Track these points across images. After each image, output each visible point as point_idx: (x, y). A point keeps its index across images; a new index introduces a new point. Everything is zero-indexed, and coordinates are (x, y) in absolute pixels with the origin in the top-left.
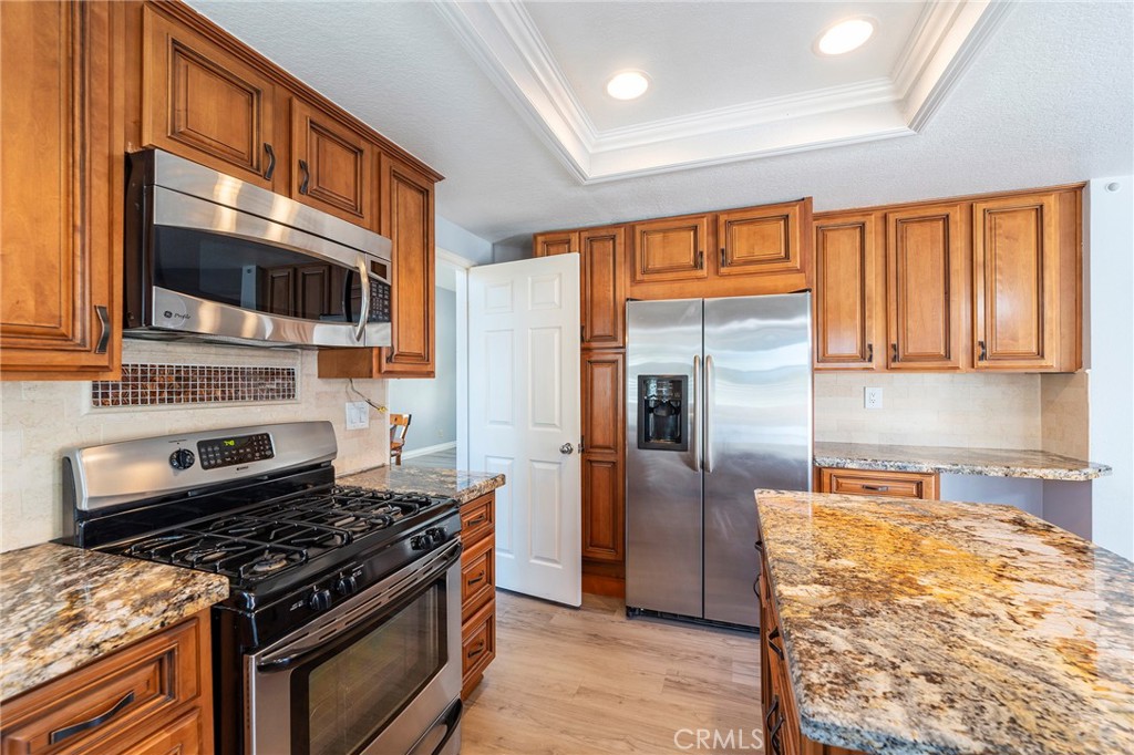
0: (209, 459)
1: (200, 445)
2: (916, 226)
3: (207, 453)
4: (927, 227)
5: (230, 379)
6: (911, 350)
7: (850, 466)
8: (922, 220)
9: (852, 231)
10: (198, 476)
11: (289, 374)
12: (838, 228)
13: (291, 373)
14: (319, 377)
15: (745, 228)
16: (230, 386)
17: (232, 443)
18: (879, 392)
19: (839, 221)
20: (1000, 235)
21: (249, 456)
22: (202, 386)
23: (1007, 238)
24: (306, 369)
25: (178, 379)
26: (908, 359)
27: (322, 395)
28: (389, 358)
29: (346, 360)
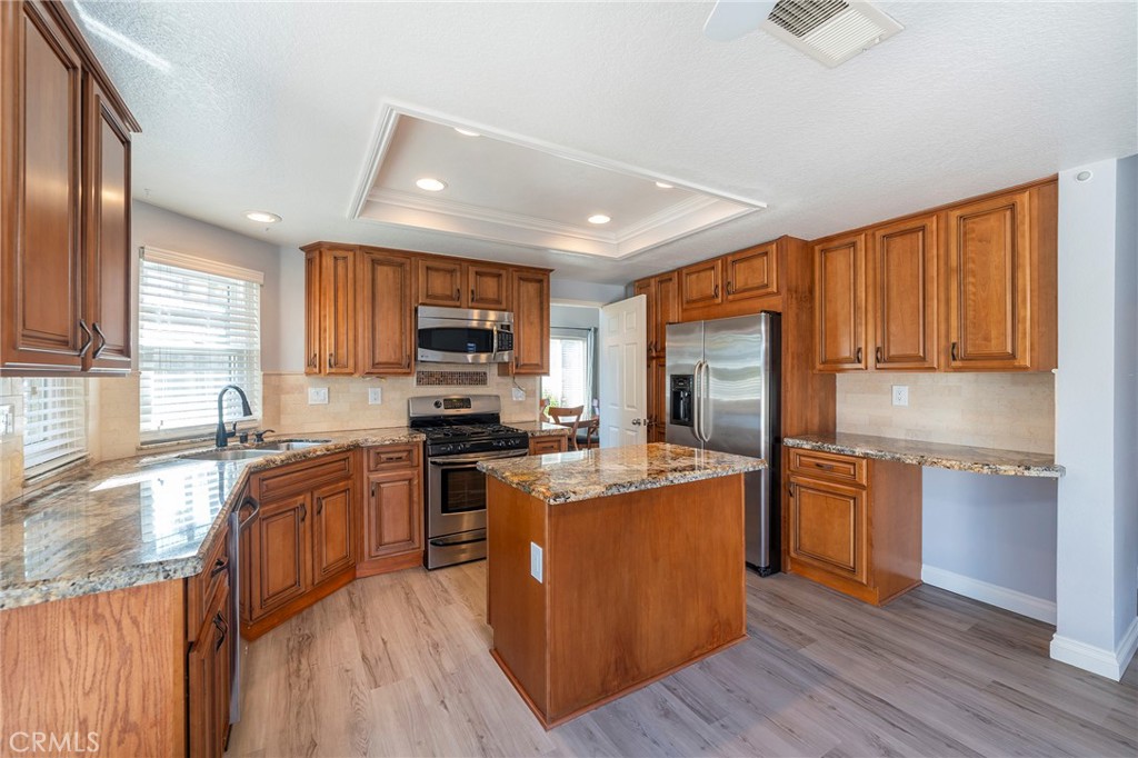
0: (447, 406)
1: (445, 400)
2: (898, 240)
3: (447, 403)
4: (907, 240)
6: (892, 353)
7: (806, 447)
8: (903, 233)
9: (847, 251)
10: (442, 411)
12: (837, 248)
13: (485, 374)
14: (499, 376)
15: (742, 265)
17: (457, 400)
18: (905, 390)
19: (836, 243)
20: (973, 239)
21: (462, 406)
23: (980, 241)
24: (493, 372)
26: (891, 359)
27: (498, 384)
28: (517, 366)
29: (504, 369)
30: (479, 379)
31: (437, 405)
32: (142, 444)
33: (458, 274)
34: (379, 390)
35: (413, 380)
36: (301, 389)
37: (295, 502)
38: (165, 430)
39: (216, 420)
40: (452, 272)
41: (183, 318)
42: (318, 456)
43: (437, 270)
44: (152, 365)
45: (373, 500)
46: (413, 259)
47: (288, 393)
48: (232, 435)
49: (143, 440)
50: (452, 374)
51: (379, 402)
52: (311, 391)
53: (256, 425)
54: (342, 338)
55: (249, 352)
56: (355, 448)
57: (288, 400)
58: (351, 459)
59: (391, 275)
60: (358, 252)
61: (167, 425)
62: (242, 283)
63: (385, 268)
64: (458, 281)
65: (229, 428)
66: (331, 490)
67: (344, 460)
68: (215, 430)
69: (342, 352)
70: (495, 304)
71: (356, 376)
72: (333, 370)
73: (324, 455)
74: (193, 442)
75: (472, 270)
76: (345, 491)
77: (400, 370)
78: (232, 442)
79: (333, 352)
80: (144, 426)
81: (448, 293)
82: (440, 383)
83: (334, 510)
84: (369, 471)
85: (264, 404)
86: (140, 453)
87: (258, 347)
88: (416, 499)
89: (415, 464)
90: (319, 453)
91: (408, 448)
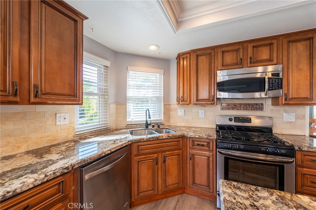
0: (236, 121)
1: (234, 118)
3: (236, 119)
5: (245, 106)
10: (233, 123)
11: (261, 104)
13: (262, 104)
14: (272, 105)
16: (245, 107)
17: (241, 118)
21: (245, 122)
22: (239, 107)
24: (267, 103)
25: (234, 105)
27: (272, 110)
28: (286, 99)
29: (276, 101)
30: (259, 107)
31: (230, 120)
32: (127, 125)
33: (241, 50)
34: (203, 111)
35: (219, 107)
36: (176, 110)
37: (153, 156)
38: (134, 121)
39: (145, 119)
40: (237, 50)
41: (139, 87)
42: (164, 139)
43: (228, 51)
44: (131, 102)
45: (191, 161)
46: (216, 49)
47: (172, 111)
48: (150, 125)
49: (128, 124)
50: (241, 104)
51: (203, 116)
52: (179, 111)
53: (162, 121)
54: (185, 90)
55: (160, 97)
56: (183, 137)
57: (172, 113)
58: (181, 142)
59: (205, 60)
60: (191, 53)
61: (134, 120)
62: (158, 74)
63: (202, 57)
64: (241, 54)
65: (149, 122)
66: (170, 154)
67: (178, 141)
68: (145, 122)
69: (185, 95)
70: (269, 61)
71: (190, 105)
72: (182, 103)
73: (167, 139)
74: (141, 126)
75: (250, 46)
76: (178, 155)
77: (209, 103)
78: (150, 127)
79: (182, 96)
80: (128, 120)
81: (235, 62)
82: (233, 109)
83: (172, 163)
84: (189, 148)
85: (164, 115)
86: (127, 128)
87: (163, 95)
88: (211, 167)
89: (211, 149)
90: (164, 137)
91: (208, 141)
